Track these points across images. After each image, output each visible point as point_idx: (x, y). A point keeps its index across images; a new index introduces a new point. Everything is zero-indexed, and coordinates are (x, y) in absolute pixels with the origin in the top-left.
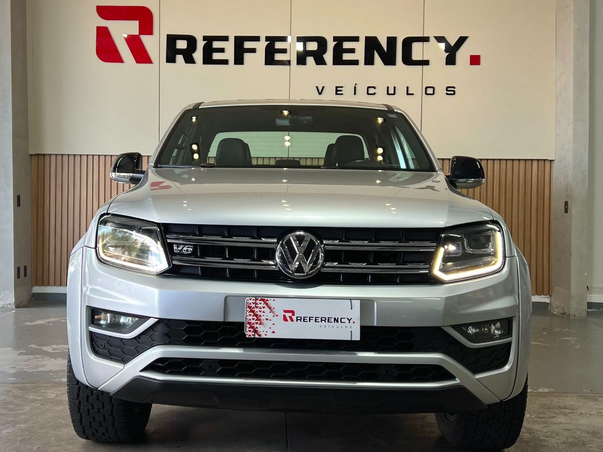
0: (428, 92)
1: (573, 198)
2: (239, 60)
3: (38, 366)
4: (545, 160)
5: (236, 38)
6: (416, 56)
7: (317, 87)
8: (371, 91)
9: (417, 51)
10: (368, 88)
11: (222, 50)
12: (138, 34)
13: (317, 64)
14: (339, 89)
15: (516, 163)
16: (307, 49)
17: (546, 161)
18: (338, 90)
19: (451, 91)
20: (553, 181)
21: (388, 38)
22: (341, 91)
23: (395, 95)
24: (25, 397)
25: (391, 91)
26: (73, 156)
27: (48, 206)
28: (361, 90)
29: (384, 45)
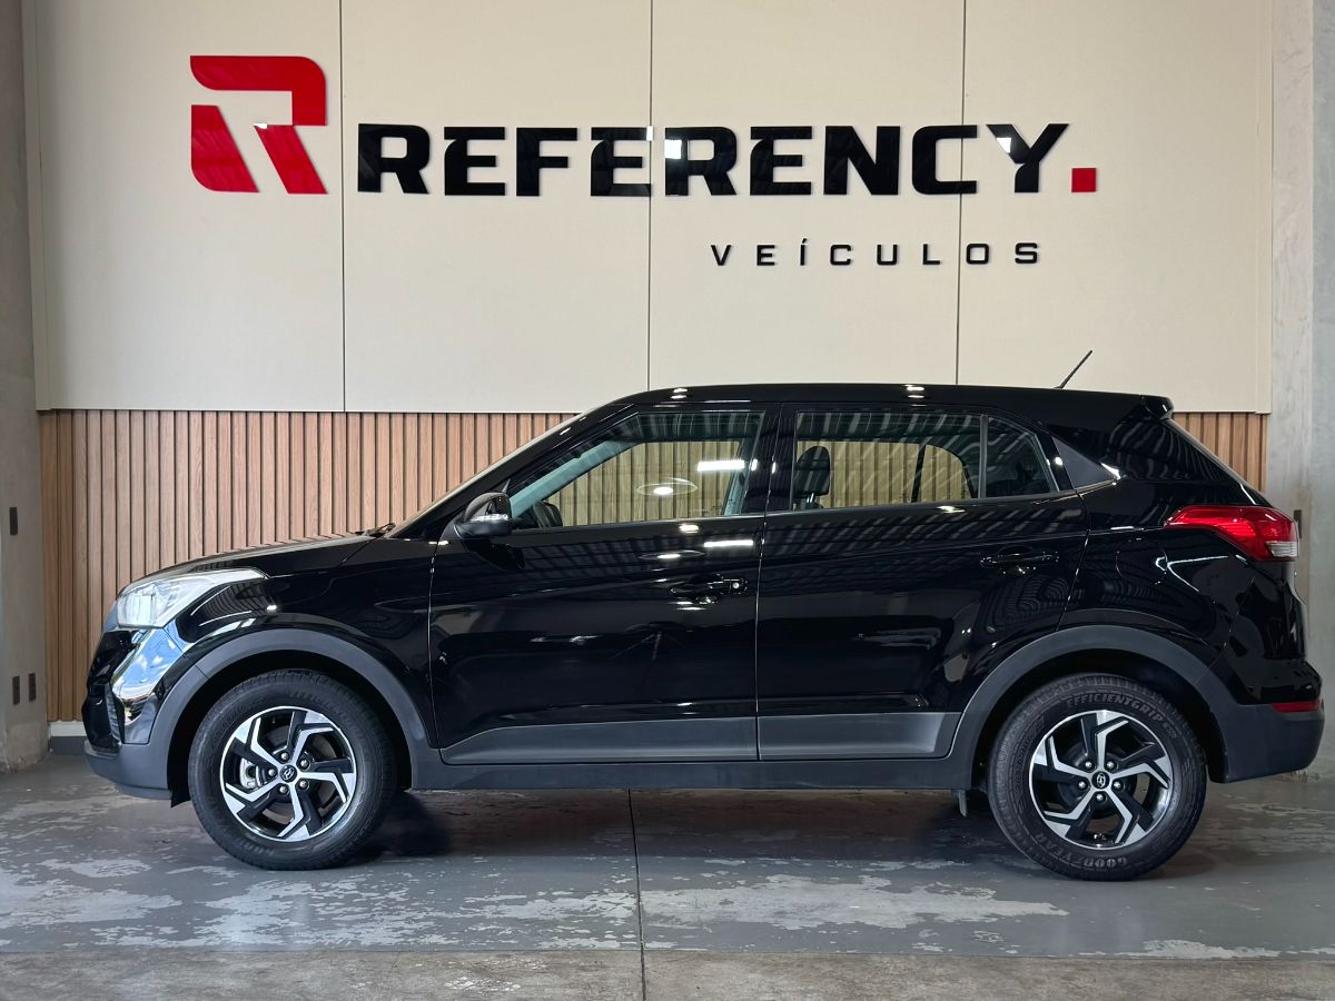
0: (973, 258)
1: (1313, 503)
2: (530, 185)
3: (64, 911)
4: (1247, 413)
5: (519, 130)
6: (945, 173)
8: (841, 255)
9: (950, 161)
10: (834, 248)
11: (489, 161)
12: (291, 123)
13: (714, 191)
14: (765, 251)
16: (690, 158)
17: (1250, 416)
18: (763, 255)
19: (1027, 253)
20: (1268, 462)
21: (880, 129)
22: (770, 255)
23: (896, 266)
24: (33, 984)
25: (887, 256)
26: (141, 414)
27: (84, 531)
28: (817, 254)
29: (871, 145)
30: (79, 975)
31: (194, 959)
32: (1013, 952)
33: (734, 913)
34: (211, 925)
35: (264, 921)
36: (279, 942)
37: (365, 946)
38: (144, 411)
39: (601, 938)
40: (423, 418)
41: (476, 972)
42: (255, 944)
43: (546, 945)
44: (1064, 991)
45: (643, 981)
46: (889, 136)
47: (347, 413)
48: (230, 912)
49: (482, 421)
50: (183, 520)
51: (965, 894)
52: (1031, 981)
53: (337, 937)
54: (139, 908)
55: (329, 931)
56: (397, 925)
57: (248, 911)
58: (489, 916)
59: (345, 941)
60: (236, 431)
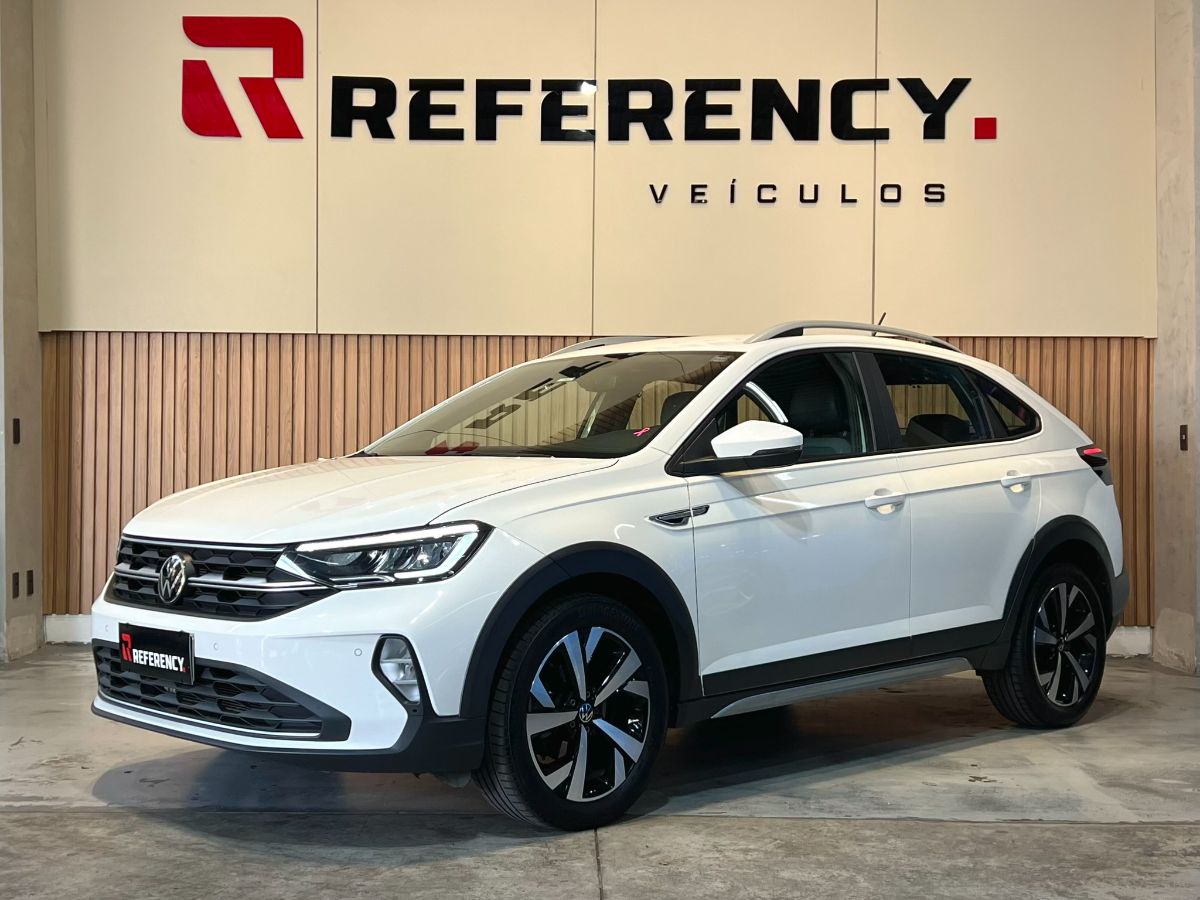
0: (886, 197)
2: (486, 131)
4: (1136, 338)
5: (479, 82)
6: (860, 120)
7: (652, 187)
8: (767, 194)
9: (864, 110)
10: (761, 187)
11: (450, 110)
12: (271, 75)
13: (652, 137)
14: (698, 190)
15: (1075, 345)
16: (630, 108)
17: (1139, 341)
18: (696, 193)
19: (934, 194)
20: (1155, 382)
21: (802, 83)
22: (703, 194)
23: (818, 203)
25: (809, 195)
26: (133, 335)
27: (79, 441)
28: (747, 194)
29: (793, 97)
38: (136, 333)
40: (388, 341)
46: (809, 89)
47: (319, 335)
49: (441, 343)
50: (169, 430)
60: (218, 350)
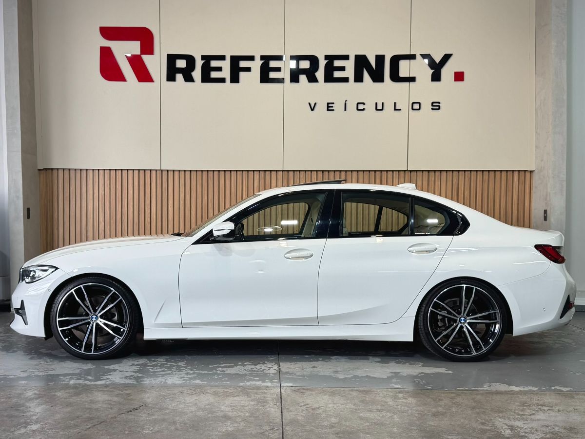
0: (414, 108)
1: (552, 207)
2: (235, 79)
3: (48, 370)
4: (525, 171)
5: (231, 56)
6: (403, 73)
7: (309, 103)
8: (361, 107)
9: (405, 69)
10: (358, 104)
11: (219, 69)
12: (140, 54)
13: (309, 81)
14: (330, 105)
15: (498, 174)
16: (300, 68)
18: (329, 107)
19: (436, 106)
20: (533, 190)
21: (377, 56)
22: (332, 107)
23: (383, 111)
25: (380, 107)
26: (80, 171)
27: (57, 217)
28: (352, 106)
29: (373, 62)
30: (55, 395)
31: (101, 389)
32: (430, 388)
33: (318, 371)
34: (107, 375)
35: (128, 374)
36: (135, 383)
37: (169, 384)
38: (81, 169)
39: (264, 381)
40: (192, 172)
41: (214, 395)
42: (125, 384)
43: (242, 384)
44: (451, 403)
45: (281, 398)
47: (162, 170)
48: (115, 370)
49: (216, 174)
50: (96, 212)
51: (411, 364)
52: (438, 400)
53: (158, 380)
54: (79, 369)
55: (155, 378)
56: (182, 376)
57: (122, 370)
58: (219, 372)
59: (161, 382)
60: (117, 177)
